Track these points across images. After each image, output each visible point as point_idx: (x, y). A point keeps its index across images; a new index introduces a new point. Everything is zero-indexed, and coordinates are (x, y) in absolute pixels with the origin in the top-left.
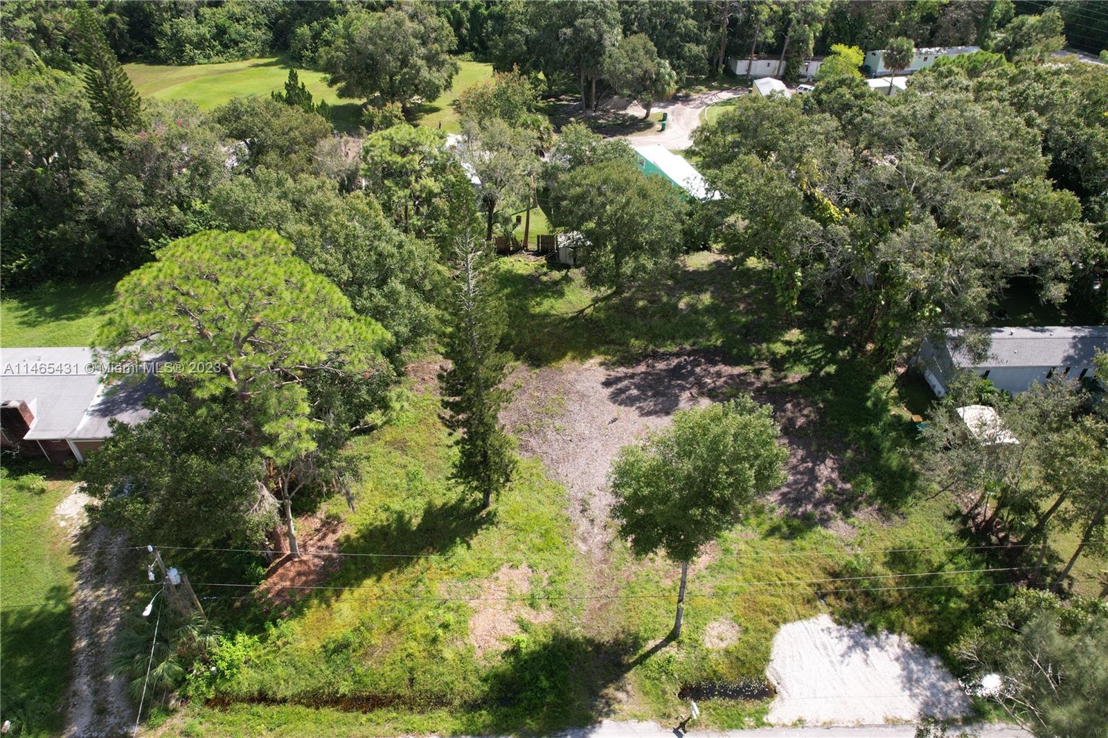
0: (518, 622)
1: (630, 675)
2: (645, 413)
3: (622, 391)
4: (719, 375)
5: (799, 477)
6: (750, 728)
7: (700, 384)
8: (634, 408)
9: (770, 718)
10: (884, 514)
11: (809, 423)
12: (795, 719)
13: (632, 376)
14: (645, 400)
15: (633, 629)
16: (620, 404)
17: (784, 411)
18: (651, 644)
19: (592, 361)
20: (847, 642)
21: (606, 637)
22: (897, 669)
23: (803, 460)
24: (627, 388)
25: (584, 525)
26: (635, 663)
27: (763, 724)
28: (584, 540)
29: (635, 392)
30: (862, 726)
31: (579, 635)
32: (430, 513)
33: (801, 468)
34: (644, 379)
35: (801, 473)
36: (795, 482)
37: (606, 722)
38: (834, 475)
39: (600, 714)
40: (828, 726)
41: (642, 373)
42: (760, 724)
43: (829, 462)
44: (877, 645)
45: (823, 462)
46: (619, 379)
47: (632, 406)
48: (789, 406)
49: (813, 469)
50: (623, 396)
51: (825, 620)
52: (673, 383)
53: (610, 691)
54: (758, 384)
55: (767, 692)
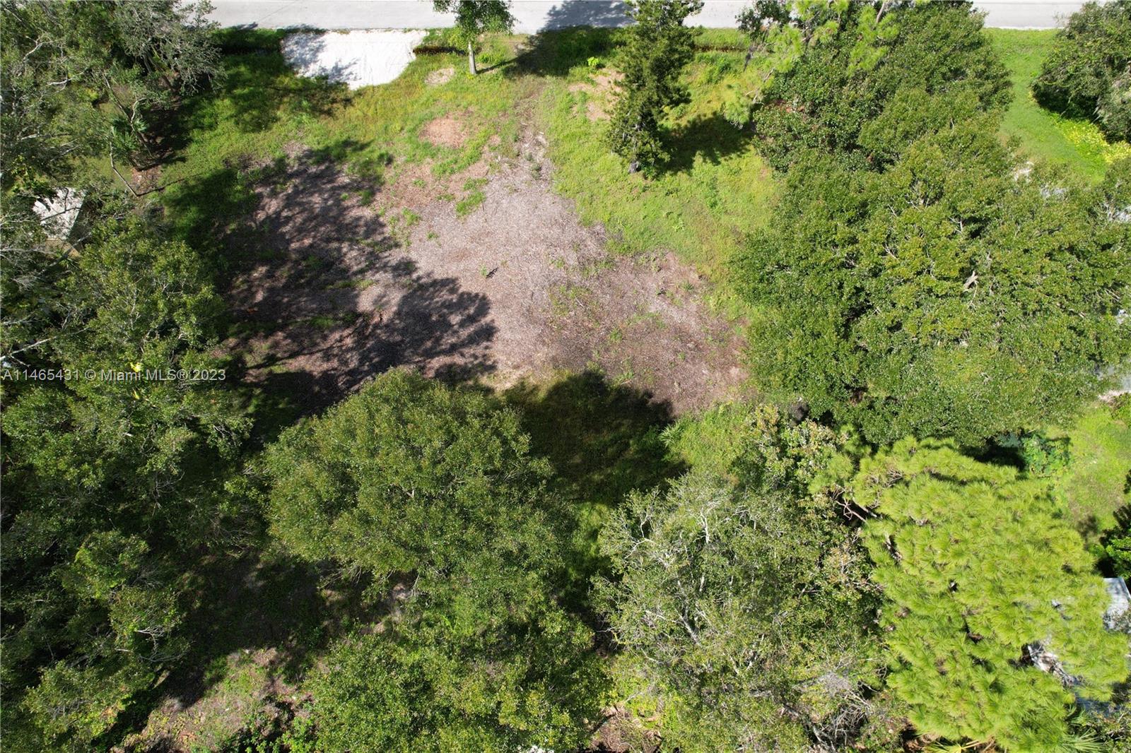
0: (597, 84)
1: (514, 56)
2: (450, 284)
3: (472, 319)
4: (327, 356)
5: (304, 200)
6: (439, 30)
7: (361, 337)
8: (461, 291)
9: (424, 34)
10: (245, 163)
11: (248, 270)
12: (408, 33)
13: (453, 349)
14: (444, 305)
15: (507, 82)
16: (477, 295)
17: (271, 290)
18: (494, 72)
19: (508, 385)
20: (346, 72)
21: (529, 78)
22: (320, 56)
23: (288, 219)
24: (462, 324)
25: (539, 157)
26: (509, 62)
27: (430, 31)
28: (539, 144)
29: (455, 319)
30: (367, 30)
31: (548, 77)
32: (687, 165)
33: (297, 209)
34: (438, 341)
35: (300, 204)
36: (312, 194)
37: (534, 34)
38: (266, 200)
39: (537, 38)
40: (389, 29)
41: (438, 354)
42: (432, 31)
43: (261, 216)
44: (324, 70)
45: (268, 217)
46: (473, 340)
47: (463, 294)
48: (260, 297)
49: (284, 207)
50: (472, 311)
51: (354, 86)
52: (398, 338)
53: (528, 49)
54: (280, 335)
55: (418, 51)
